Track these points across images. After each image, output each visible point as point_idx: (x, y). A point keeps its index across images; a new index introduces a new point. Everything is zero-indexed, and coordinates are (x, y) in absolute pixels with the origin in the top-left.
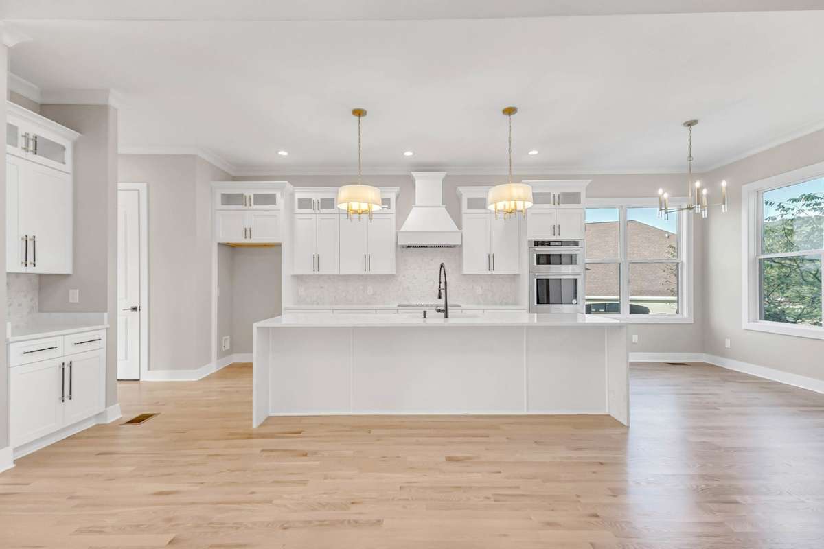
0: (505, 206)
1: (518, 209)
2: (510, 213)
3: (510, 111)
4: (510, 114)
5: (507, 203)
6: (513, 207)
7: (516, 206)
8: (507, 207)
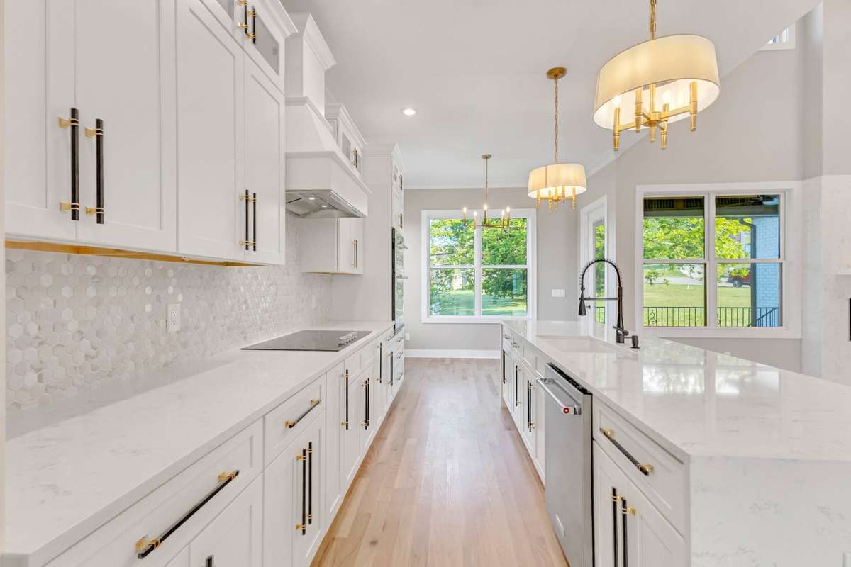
0: (550, 192)
1: (566, 196)
2: (556, 201)
3: (557, 73)
4: (556, 76)
5: (553, 190)
6: (560, 193)
7: (564, 192)
8: (553, 194)
